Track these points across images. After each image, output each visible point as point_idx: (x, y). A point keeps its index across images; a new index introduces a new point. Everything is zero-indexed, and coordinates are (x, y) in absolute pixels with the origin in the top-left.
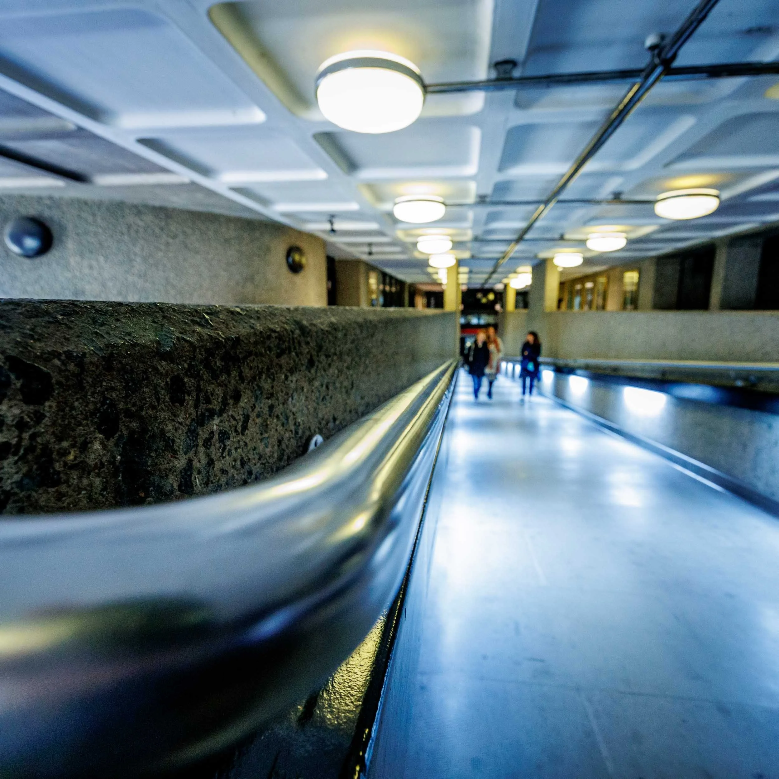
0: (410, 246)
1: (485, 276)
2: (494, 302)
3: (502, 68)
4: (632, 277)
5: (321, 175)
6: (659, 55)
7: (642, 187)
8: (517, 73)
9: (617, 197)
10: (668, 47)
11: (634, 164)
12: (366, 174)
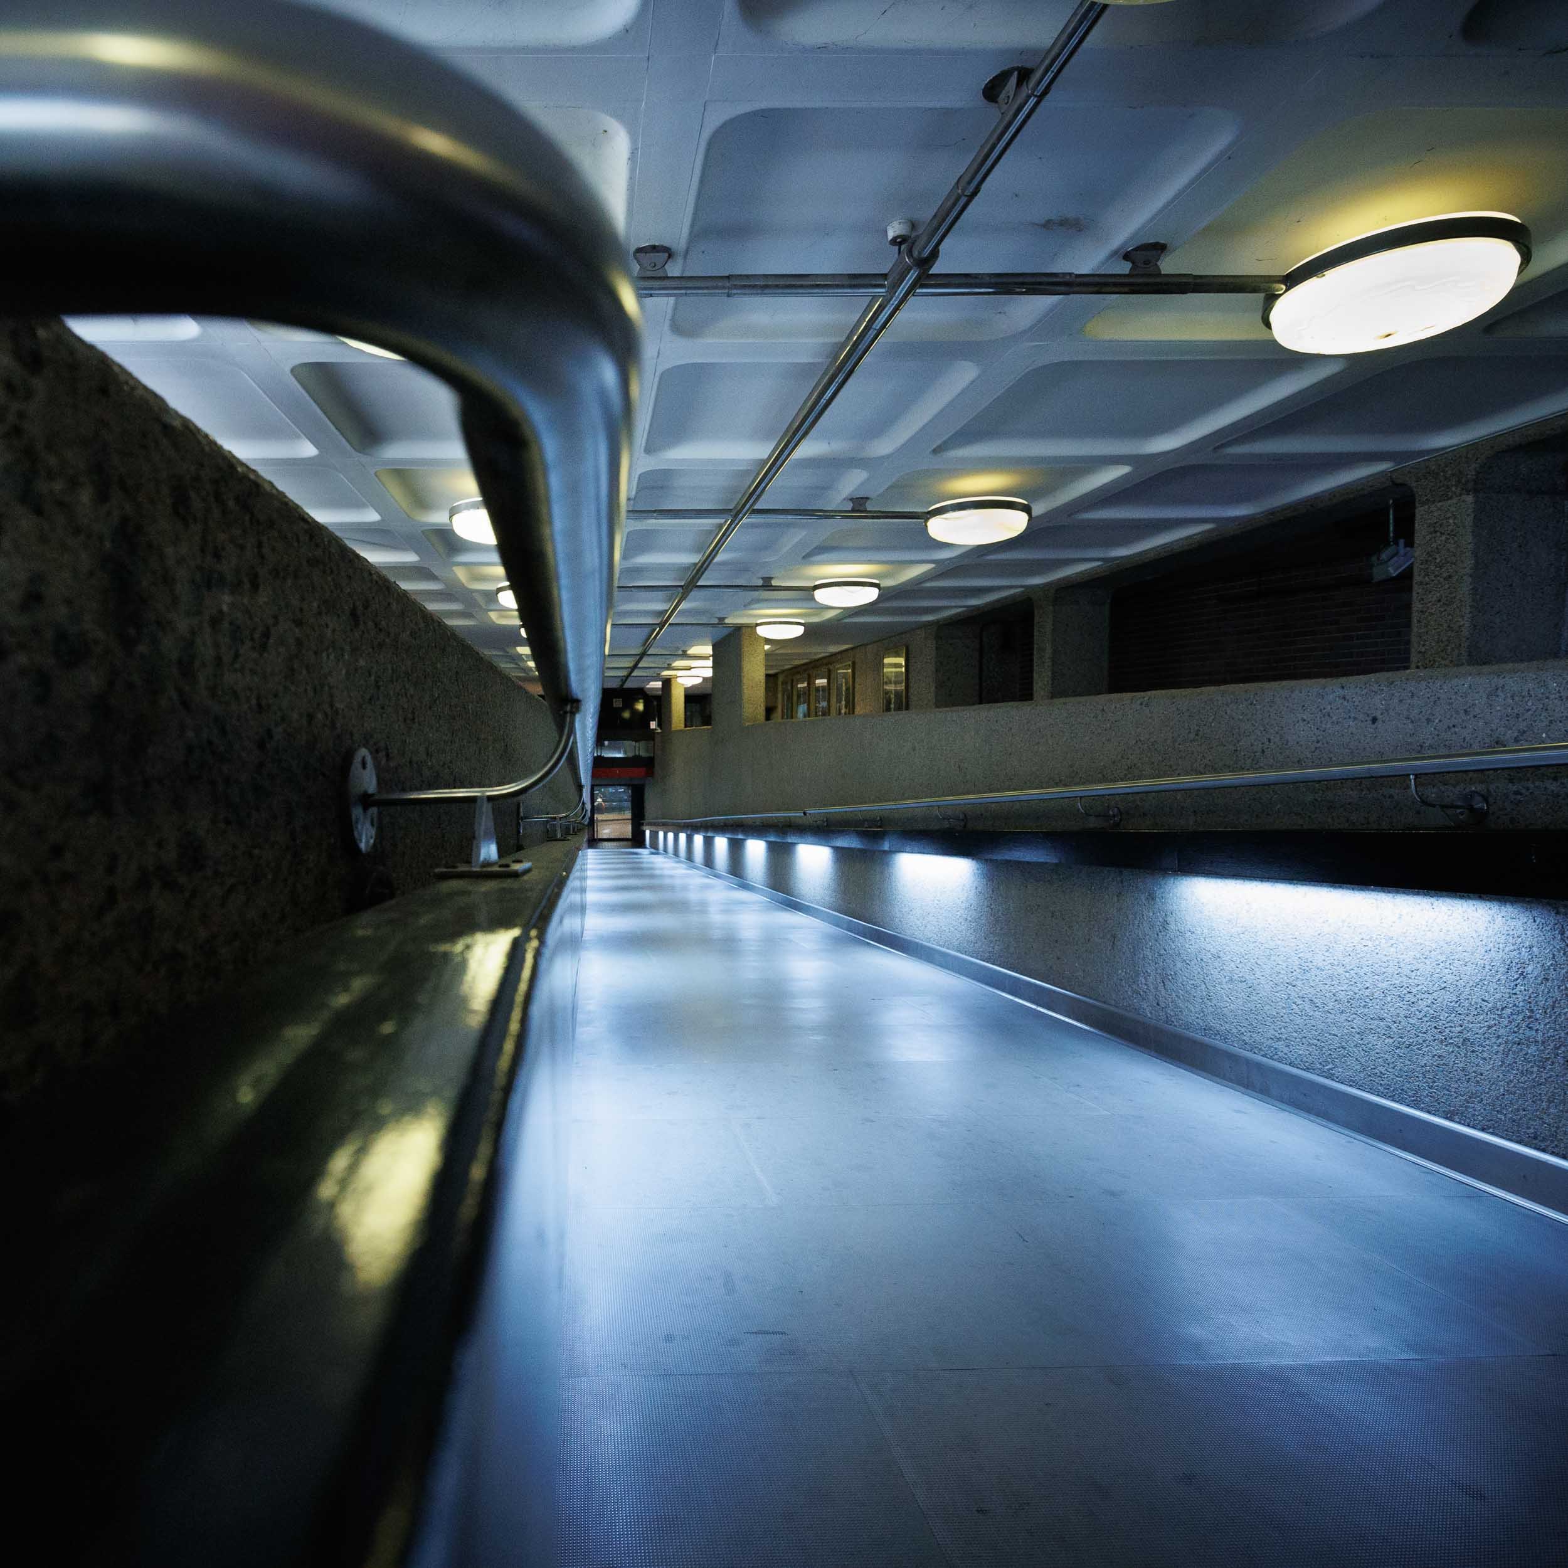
0: (481, 600)
1: (628, 663)
2: (646, 717)
3: (647, 258)
4: (895, 664)
5: (308, 450)
6: (910, 253)
7: (899, 488)
8: (674, 269)
9: (859, 507)
10: (924, 239)
11: (883, 447)
12: (396, 452)
